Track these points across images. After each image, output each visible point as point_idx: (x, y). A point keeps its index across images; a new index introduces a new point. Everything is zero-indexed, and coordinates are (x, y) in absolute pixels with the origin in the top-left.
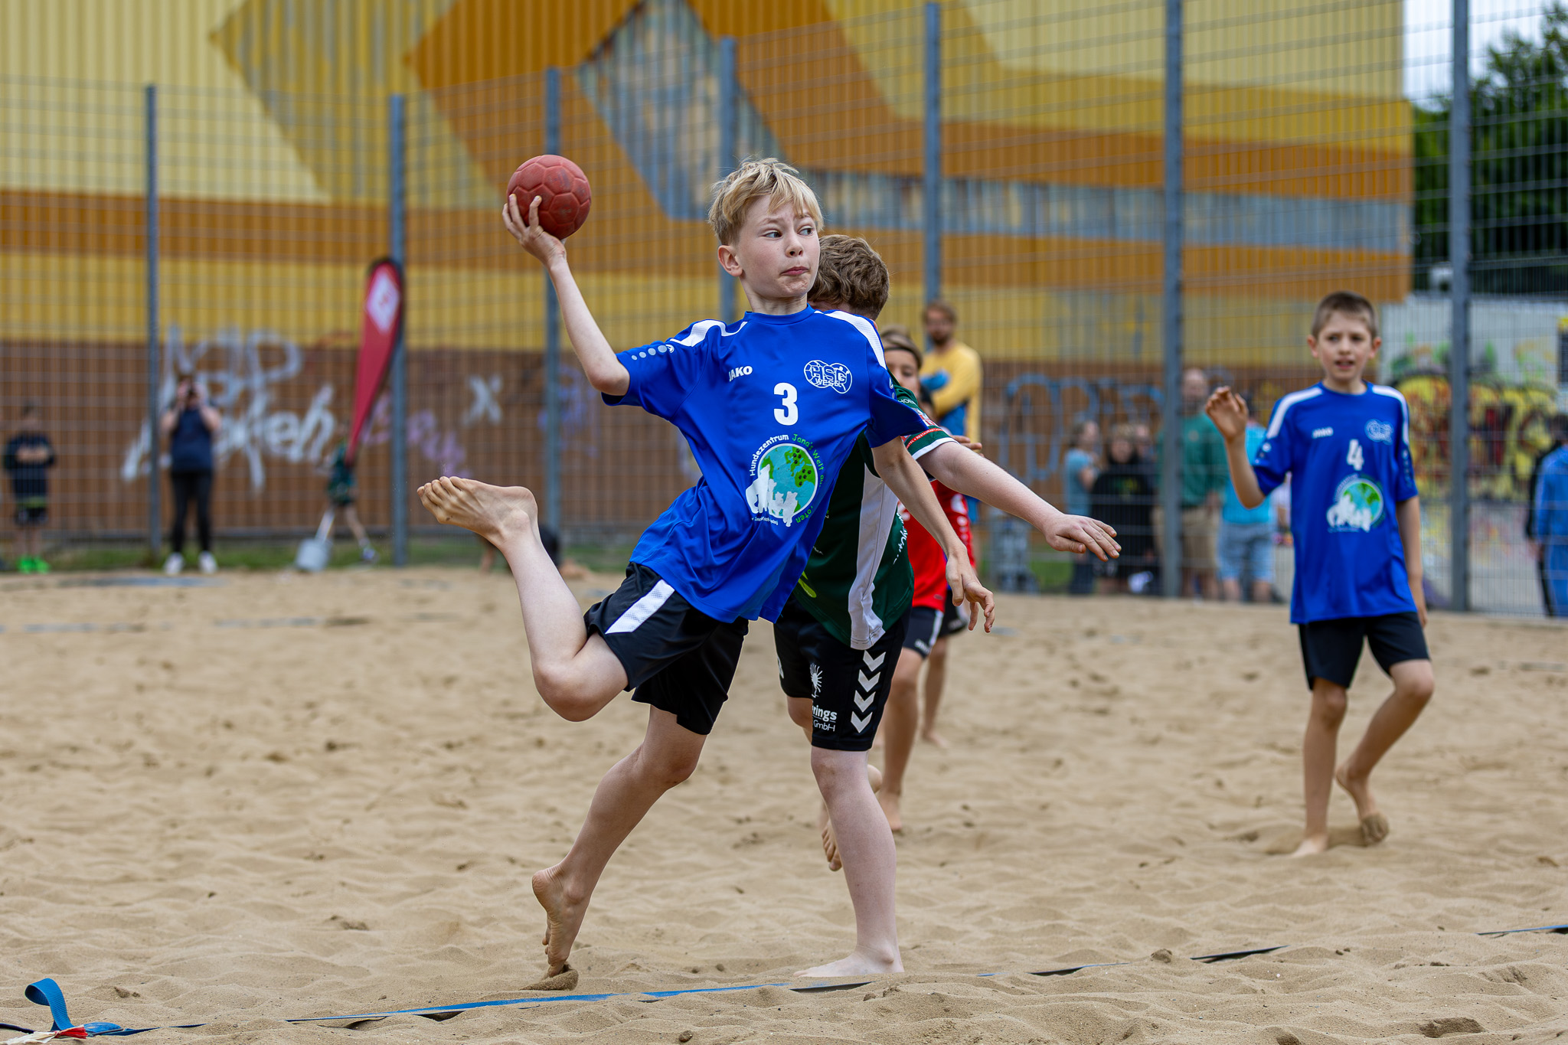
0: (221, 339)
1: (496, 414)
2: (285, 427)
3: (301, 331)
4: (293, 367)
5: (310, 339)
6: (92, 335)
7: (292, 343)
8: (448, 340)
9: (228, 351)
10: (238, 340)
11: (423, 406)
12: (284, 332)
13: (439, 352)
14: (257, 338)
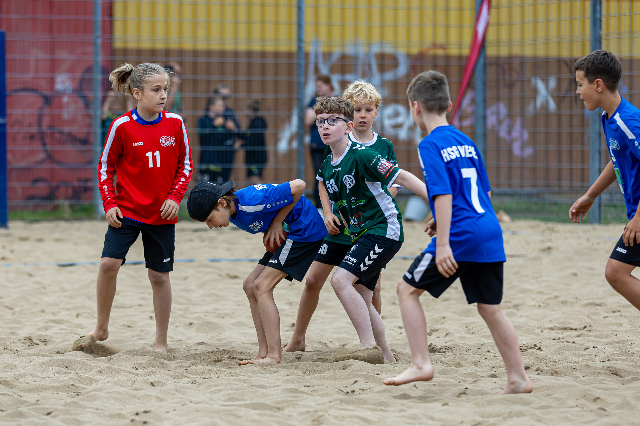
0: (349, 50)
1: (552, 105)
2: (396, 115)
3: (408, 44)
4: (402, 70)
5: (415, 51)
6: (256, 47)
7: (401, 52)
8: (516, 51)
9: (356, 57)
10: (362, 51)
11: (498, 99)
12: (396, 45)
13: (510, 58)
14: (376, 49)
